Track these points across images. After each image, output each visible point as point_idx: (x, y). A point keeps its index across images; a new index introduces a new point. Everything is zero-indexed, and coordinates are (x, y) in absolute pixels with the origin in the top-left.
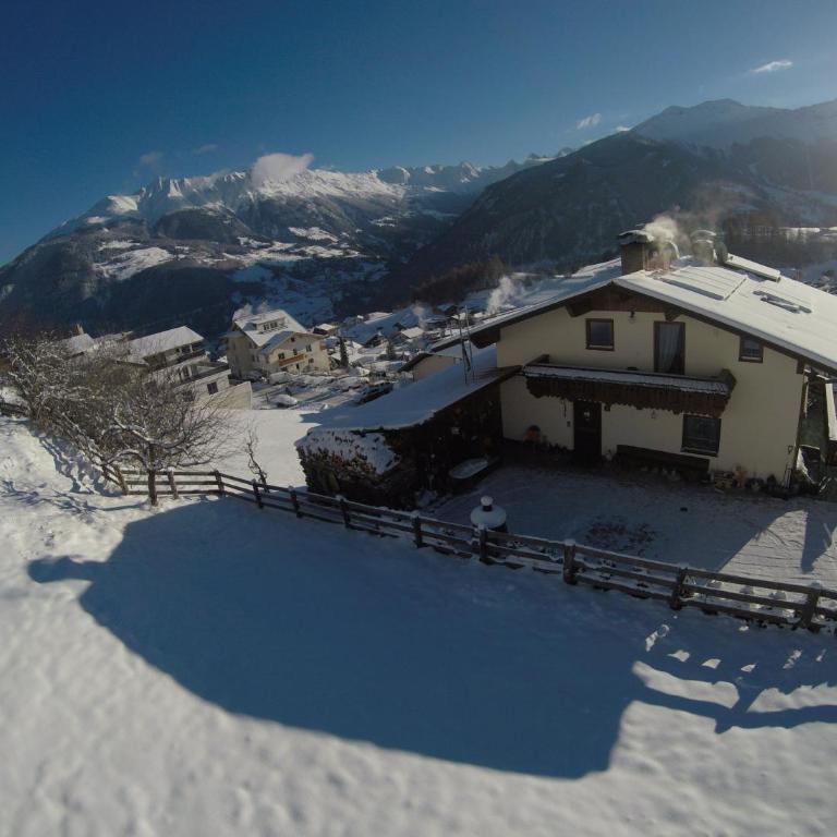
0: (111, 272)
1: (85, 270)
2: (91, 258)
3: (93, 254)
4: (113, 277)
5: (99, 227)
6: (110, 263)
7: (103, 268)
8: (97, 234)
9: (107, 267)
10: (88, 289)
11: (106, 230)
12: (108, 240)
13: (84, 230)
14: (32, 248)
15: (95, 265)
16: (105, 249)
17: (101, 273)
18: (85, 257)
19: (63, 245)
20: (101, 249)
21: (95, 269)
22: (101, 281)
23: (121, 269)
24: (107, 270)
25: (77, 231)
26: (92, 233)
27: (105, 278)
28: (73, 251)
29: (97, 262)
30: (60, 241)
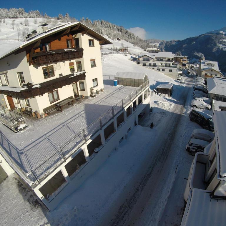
0: (222, 47)
1: (215, 44)
2: (218, 42)
3: (219, 41)
4: (222, 49)
5: (222, 34)
6: (223, 45)
7: (220, 46)
8: (221, 36)
9: (222, 46)
10: (214, 50)
11: (224, 36)
12: (224, 39)
13: (218, 34)
14: (203, 34)
15: (218, 44)
16: (222, 41)
17: (219, 47)
18: (216, 41)
19: (211, 36)
20: (221, 40)
21: (218, 45)
22: (219, 49)
23: (225, 47)
24: (221, 46)
25: (216, 33)
26: (220, 35)
27: (220, 49)
28: (213, 38)
29: (219, 43)
30: (211, 35)
